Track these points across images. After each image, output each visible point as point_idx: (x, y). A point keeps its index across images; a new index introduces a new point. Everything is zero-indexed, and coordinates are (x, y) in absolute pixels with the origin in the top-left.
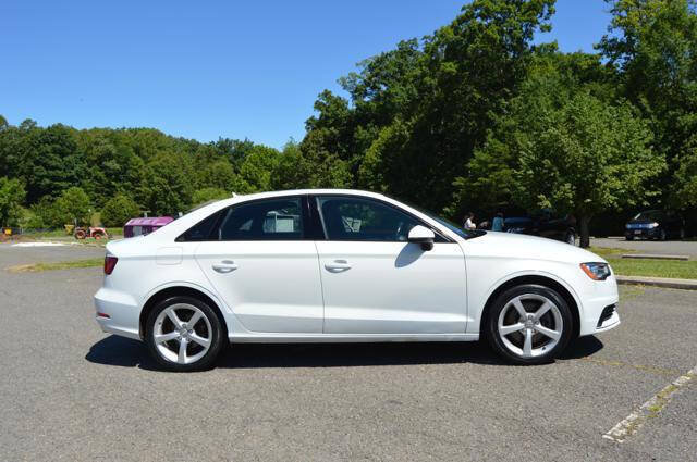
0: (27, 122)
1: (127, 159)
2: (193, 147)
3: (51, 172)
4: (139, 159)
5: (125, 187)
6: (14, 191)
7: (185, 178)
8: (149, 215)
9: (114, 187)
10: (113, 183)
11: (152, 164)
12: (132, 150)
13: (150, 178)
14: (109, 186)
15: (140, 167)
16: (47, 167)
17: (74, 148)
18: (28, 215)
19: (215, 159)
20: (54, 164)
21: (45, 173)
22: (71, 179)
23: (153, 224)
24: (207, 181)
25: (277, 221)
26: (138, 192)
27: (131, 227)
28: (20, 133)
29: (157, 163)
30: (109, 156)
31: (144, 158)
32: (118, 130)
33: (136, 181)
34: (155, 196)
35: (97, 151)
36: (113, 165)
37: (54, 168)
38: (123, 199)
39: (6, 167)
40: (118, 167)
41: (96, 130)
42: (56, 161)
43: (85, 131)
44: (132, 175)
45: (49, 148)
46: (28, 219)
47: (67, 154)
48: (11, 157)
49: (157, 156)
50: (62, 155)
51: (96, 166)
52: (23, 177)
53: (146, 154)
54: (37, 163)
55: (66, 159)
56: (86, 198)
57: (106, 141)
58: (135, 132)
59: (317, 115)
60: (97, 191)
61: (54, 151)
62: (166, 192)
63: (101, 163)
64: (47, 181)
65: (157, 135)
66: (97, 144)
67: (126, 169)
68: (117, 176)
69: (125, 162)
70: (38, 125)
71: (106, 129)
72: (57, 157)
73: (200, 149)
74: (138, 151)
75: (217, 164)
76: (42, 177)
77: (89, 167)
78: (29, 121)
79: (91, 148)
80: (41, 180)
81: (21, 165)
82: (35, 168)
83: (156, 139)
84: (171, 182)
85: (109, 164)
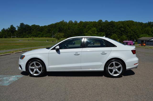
2: (141, 24)
3: (110, 31)
4: (128, 27)
5: (125, 34)
7: (139, 32)
8: (128, 40)
9: (122, 34)
10: (122, 33)
11: (131, 29)
12: (127, 26)
13: (130, 32)
14: (121, 33)
15: (128, 29)
19: (147, 27)
20: (111, 29)
21: (109, 31)
22: (114, 32)
23: (128, 42)
24: (144, 32)
26: (128, 35)
27: (124, 42)
28: (104, 23)
29: (132, 28)
30: (122, 27)
31: (129, 27)
32: (124, 21)
33: (127, 32)
34: (131, 36)
35: (119, 26)
36: (123, 29)
38: (124, 37)
39: (102, 30)
43: (117, 22)
44: (127, 31)
45: (110, 26)
47: (113, 27)
48: (103, 28)
49: (132, 27)
50: (112, 27)
51: (119, 29)
52: (105, 32)
53: (130, 26)
54: (108, 29)
56: (117, 36)
57: (121, 24)
58: (127, 21)
60: (119, 35)
62: (134, 35)
64: (109, 33)
65: (132, 22)
66: (119, 25)
67: (125, 30)
68: (123, 31)
69: (125, 28)
70: (108, 21)
71: (121, 21)
72: (111, 28)
73: (143, 24)
74: (128, 26)
75: (147, 28)
77: (118, 30)
78: (106, 20)
79: (118, 26)
80: (108, 32)
81: (105, 30)
82: (107, 30)
83: (132, 23)
84: (135, 33)
85: (122, 29)
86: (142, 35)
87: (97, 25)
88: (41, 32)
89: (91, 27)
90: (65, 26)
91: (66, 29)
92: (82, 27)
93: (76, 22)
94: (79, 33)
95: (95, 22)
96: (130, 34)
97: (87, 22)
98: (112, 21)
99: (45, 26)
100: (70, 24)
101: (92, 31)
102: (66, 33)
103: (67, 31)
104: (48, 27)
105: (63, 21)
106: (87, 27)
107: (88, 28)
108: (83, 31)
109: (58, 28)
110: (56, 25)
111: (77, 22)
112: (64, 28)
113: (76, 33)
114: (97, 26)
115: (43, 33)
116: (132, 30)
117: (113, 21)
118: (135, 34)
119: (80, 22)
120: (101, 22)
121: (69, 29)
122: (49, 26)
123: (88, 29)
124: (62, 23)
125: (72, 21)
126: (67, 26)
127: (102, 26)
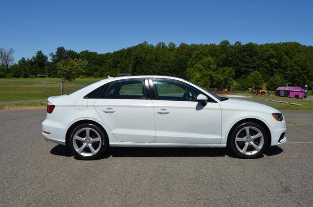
1: (281, 58)
3: (246, 64)
4: (287, 57)
5: (279, 71)
6: (230, 73)
8: (289, 85)
9: (274, 71)
10: (274, 69)
11: (293, 60)
12: (283, 53)
13: (292, 67)
15: (287, 61)
16: (244, 62)
17: (256, 53)
18: (235, 83)
20: (248, 61)
21: (243, 65)
23: (290, 90)
26: (286, 74)
27: (279, 91)
28: (234, 47)
29: (296, 59)
30: (272, 56)
31: (290, 57)
32: (277, 44)
33: (285, 69)
34: (294, 76)
35: (266, 54)
36: (274, 61)
37: (247, 63)
38: (278, 77)
39: (228, 63)
40: (276, 61)
42: (248, 59)
43: (262, 45)
44: (283, 65)
45: (245, 54)
46: (235, 85)
47: (253, 56)
48: (231, 58)
49: (296, 56)
50: (251, 56)
51: (266, 62)
52: (234, 67)
54: (240, 60)
55: (252, 58)
56: (261, 76)
57: (271, 49)
58: (285, 44)
60: (266, 73)
61: (248, 55)
62: (300, 74)
63: (268, 60)
64: (244, 68)
65: (297, 45)
66: (267, 51)
67: (280, 62)
68: (275, 66)
69: (280, 59)
70: (242, 44)
71: (271, 44)
74: (286, 54)
76: (242, 67)
77: (263, 62)
78: (238, 42)
79: (264, 53)
81: (234, 62)
83: (297, 48)
84: (303, 69)
85: (271, 60)
87: (217, 51)
88: (101, 65)
89: (203, 55)
90: (148, 54)
91: (150, 59)
92: (183, 56)
93: (172, 46)
95: (214, 46)
96: (291, 73)
97: (196, 46)
99: (107, 54)
100: (160, 50)
101: (204, 64)
102: (151, 68)
103: (152, 64)
104: (115, 57)
105: (145, 42)
106: (193, 56)
107: (197, 57)
108: (186, 65)
109: (133, 58)
110: (130, 52)
111: (174, 45)
112: (145, 57)
113: (171, 68)
114: (217, 54)
115: (103, 68)
116: (295, 62)
117: (252, 42)
118: (302, 72)
119: (180, 46)
120: (226, 46)
121: (157, 61)
122: (115, 53)
123: (196, 59)
124: (143, 48)
125: (164, 44)
126: (153, 55)
127: (228, 53)
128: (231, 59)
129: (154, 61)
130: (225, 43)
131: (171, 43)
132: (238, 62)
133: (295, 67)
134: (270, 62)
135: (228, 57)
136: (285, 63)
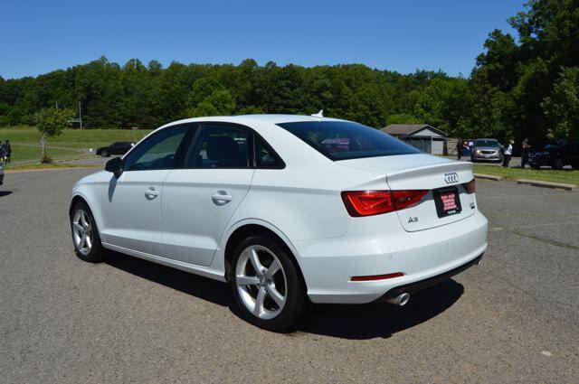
0: (270, 63)
1: (340, 90)
2: (395, 77)
3: (285, 102)
4: (348, 89)
5: (337, 112)
7: (383, 106)
10: (329, 110)
11: (358, 94)
12: (343, 82)
14: (325, 111)
15: (350, 96)
16: (282, 97)
17: (300, 82)
19: (412, 88)
20: (287, 95)
21: (280, 102)
22: (297, 107)
24: (404, 108)
25: (433, 142)
28: (265, 71)
29: (361, 93)
30: (324, 88)
31: (353, 89)
32: (334, 67)
33: (346, 107)
35: (317, 84)
37: (287, 98)
39: (255, 98)
40: (330, 96)
41: (318, 67)
42: (288, 93)
43: (309, 69)
44: (343, 102)
45: (283, 83)
47: (295, 88)
49: (363, 87)
50: (293, 88)
51: (316, 96)
52: (265, 105)
53: (354, 86)
54: (276, 94)
55: (295, 91)
57: (323, 76)
58: (346, 67)
59: (486, 51)
61: (287, 85)
63: (319, 94)
65: (363, 69)
66: (317, 79)
67: (338, 98)
68: (331, 104)
69: (338, 92)
70: (277, 65)
71: (325, 67)
72: (289, 90)
73: (400, 80)
74: (348, 83)
75: (414, 92)
76: (278, 105)
77: (311, 97)
78: (271, 62)
79: (312, 83)
80: (277, 107)
81: (265, 96)
82: (274, 98)
83: (363, 73)
84: (372, 108)
85: (325, 95)
86: (393, 118)
87: (236, 77)
88: (12, 102)
89: (212, 85)
90: (109, 81)
91: (114, 91)
92: (177, 86)
93: (155, 70)
94: (168, 110)
95: (230, 68)
96: (353, 114)
97: (199, 67)
98: (291, 65)
99: (25, 80)
100: (133, 74)
101: (216, 102)
103: (119, 101)
104: (41, 85)
105: (103, 58)
106: (196, 85)
107: (202, 89)
108: (182, 102)
109: (80, 88)
110: (74, 76)
111: (160, 65)
112: (106, 87)
113: (155, 107)
114: (236, 82)
115: (16, 109)
116: (360, 98)
117: (294, 64)
119: (170, 68)
120: (251, 68)
121: (127, 93)
122: (42, 78)
123: (201, 92)
124: (99, 69)
125: (139, 62)
126: (120, 83)
127: (255, 82)
128: (260, 92)
129: (121, 95)
130: (249, 64)
131: (153, 62)
132: (271, 98)
133: (360, 106)
134: (323, 97)
135: (255, 88)
136: (347, 99)
